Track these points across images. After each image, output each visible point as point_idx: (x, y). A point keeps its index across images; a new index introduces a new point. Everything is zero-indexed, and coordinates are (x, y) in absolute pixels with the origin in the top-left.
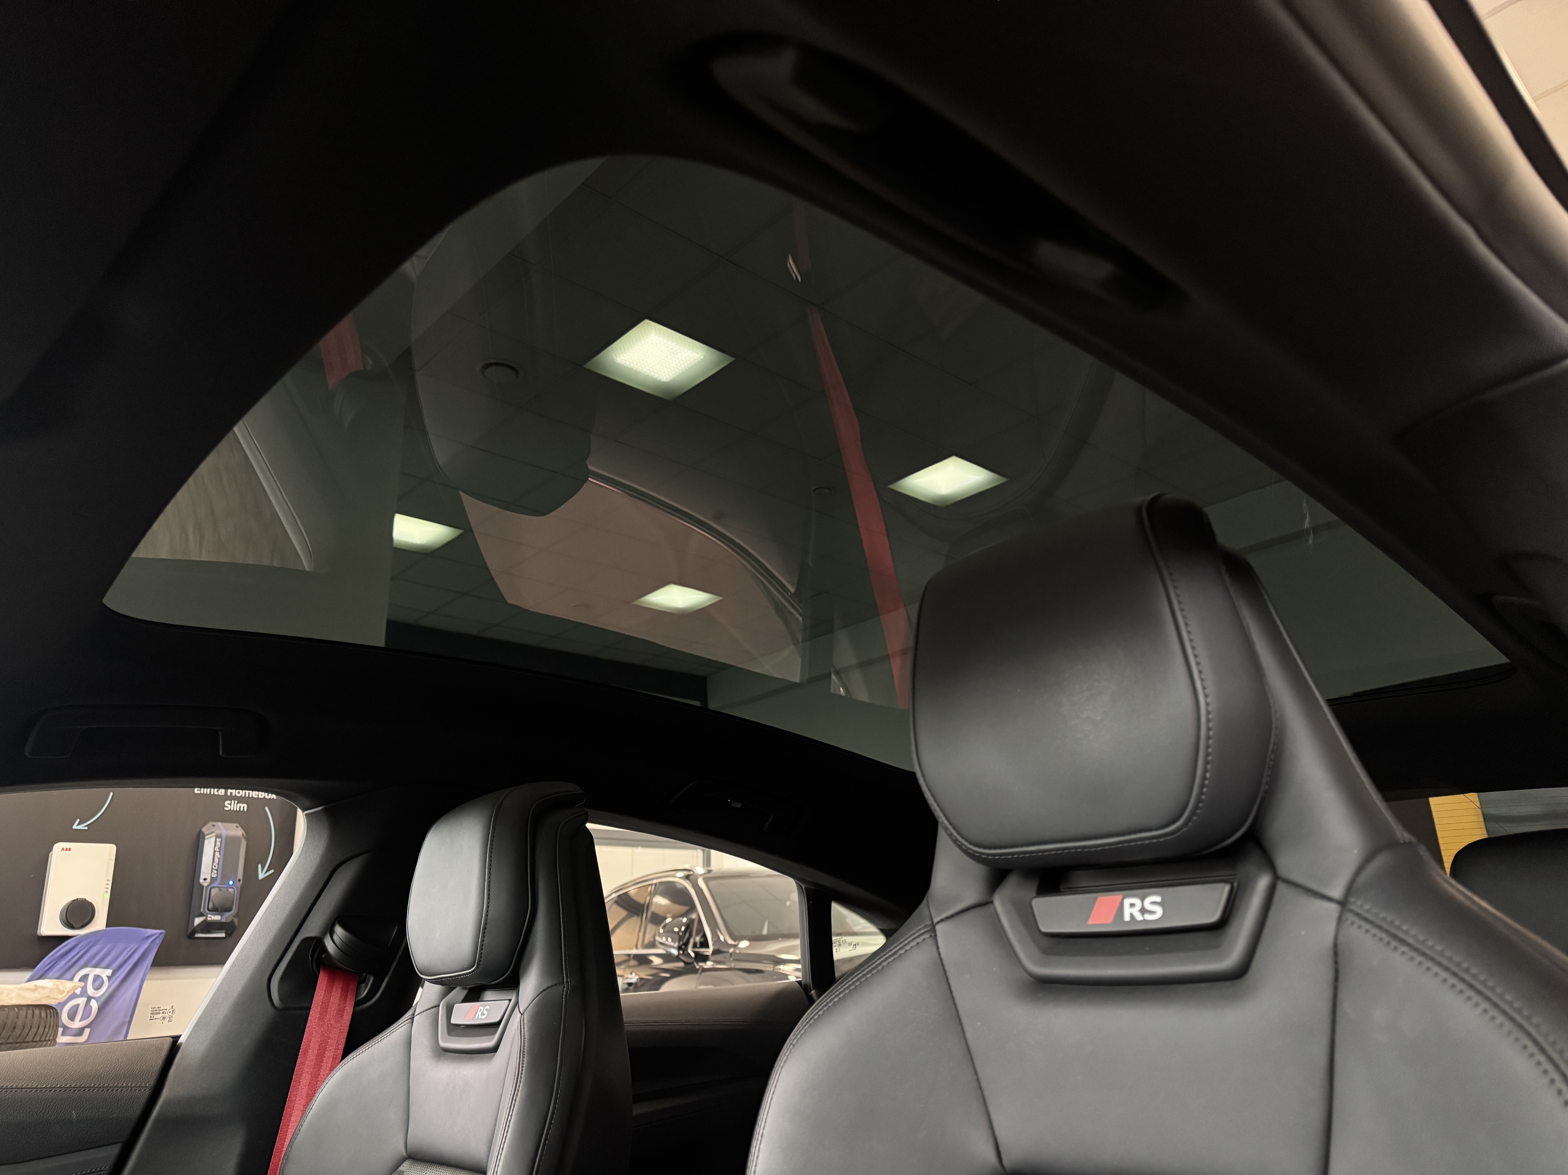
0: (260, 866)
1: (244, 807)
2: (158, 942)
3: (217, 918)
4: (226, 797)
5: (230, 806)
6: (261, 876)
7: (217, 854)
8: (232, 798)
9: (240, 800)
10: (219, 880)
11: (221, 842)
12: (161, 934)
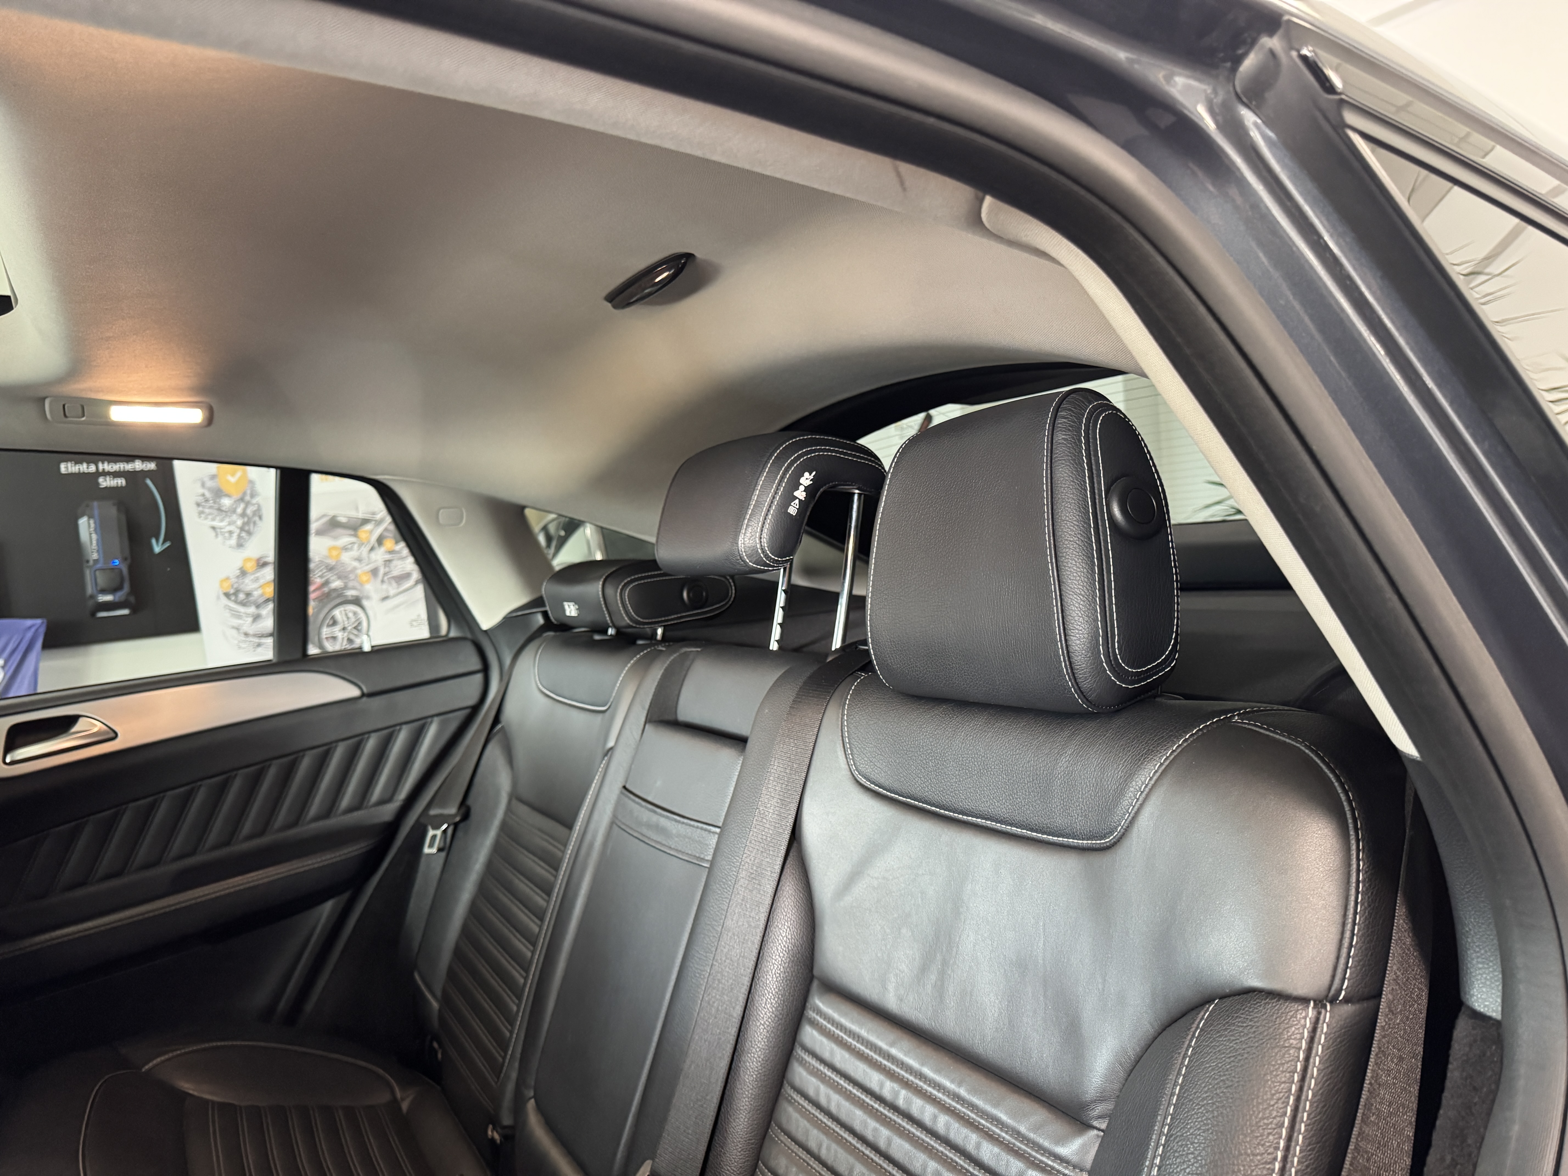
0: (154, 541)
1: (121, 482)
2: (42, 630)
3: (109, 598)
4: (98, 474)
5: (105, 482)
6: (157, 549)
7: (94, 536)
8: (105, 474)
9: (116, 475)
10: (102, 561)
11: (95, 523)
12: (43, 623)
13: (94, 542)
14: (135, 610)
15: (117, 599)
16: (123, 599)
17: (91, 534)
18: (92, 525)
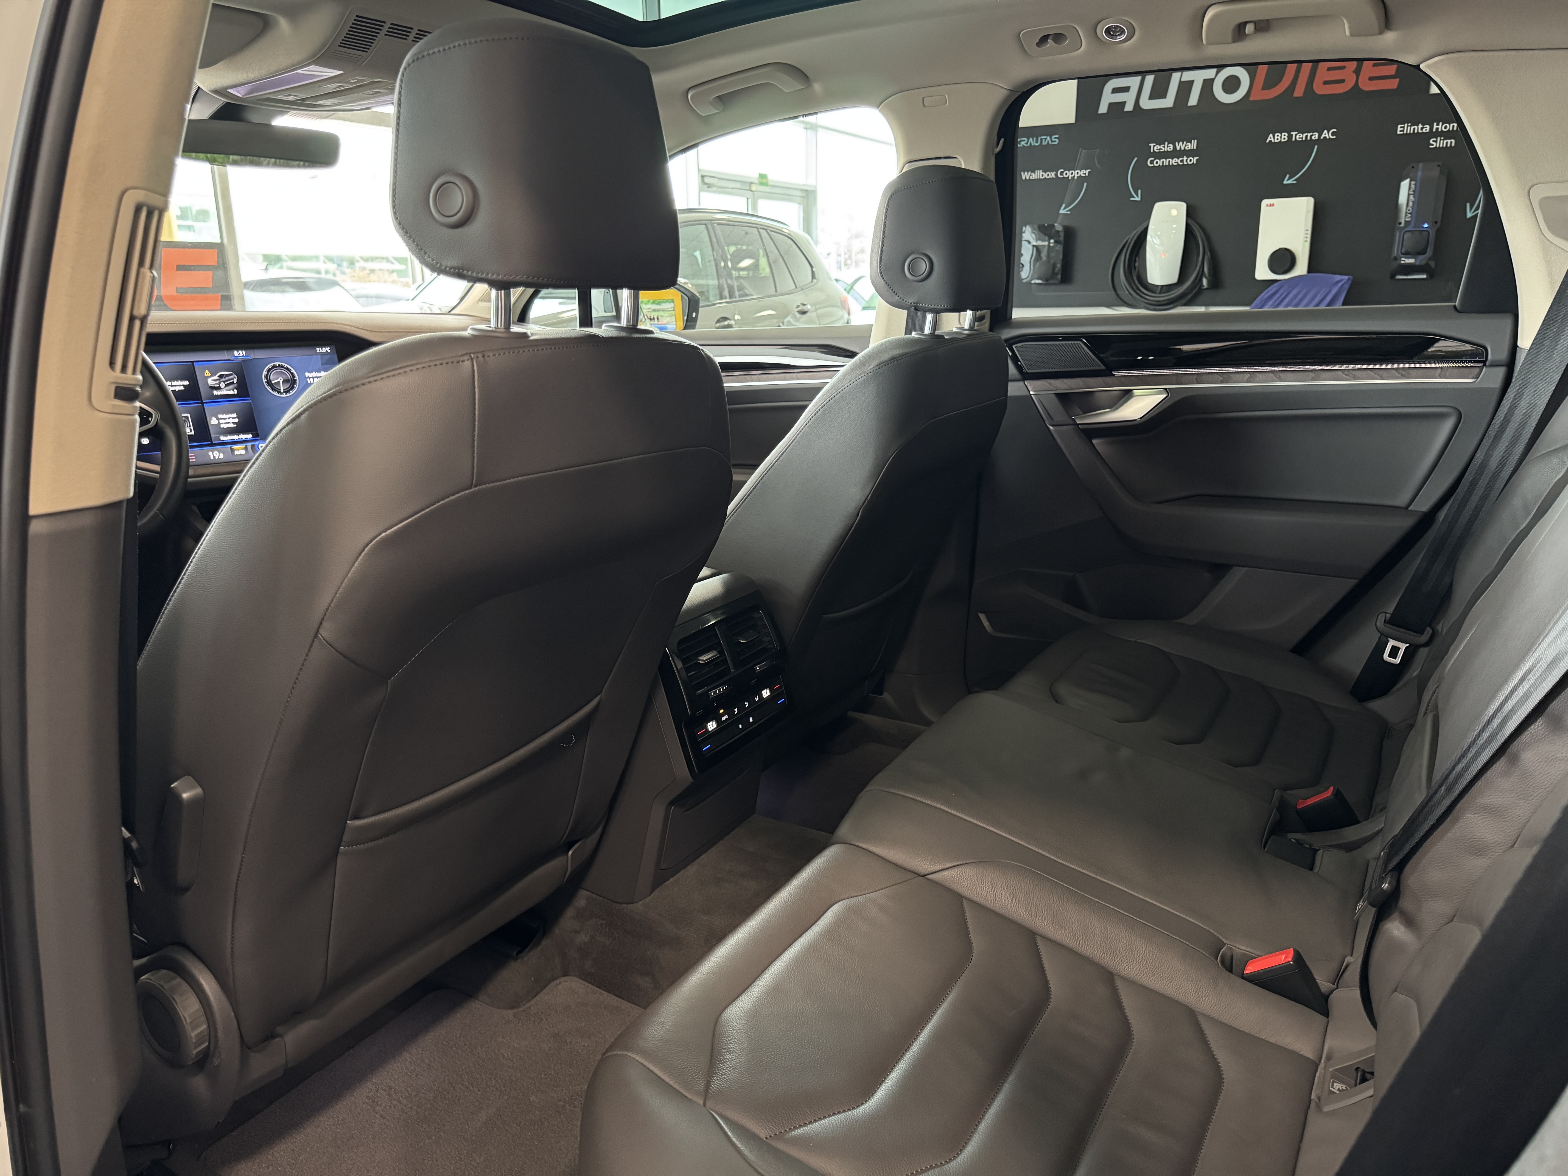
0: (1468, 205)
1: (1451, 142)
2: (1347, 287)
3: (1411, 261)
4: (1431, 134)
5: (1435, 143)
6: (1469, 214)
7: (1411, 200)
8: (1438, 134)
9: (1447, 135)
10: (1413, 224)
11: (1415, 184)
12: (1348, 279)
13: (1411, 204)
14: (1431, 275)
15: (1418, 263)
16: (1423, 263)
17: (1409, 195)
18: (1413, 186)
